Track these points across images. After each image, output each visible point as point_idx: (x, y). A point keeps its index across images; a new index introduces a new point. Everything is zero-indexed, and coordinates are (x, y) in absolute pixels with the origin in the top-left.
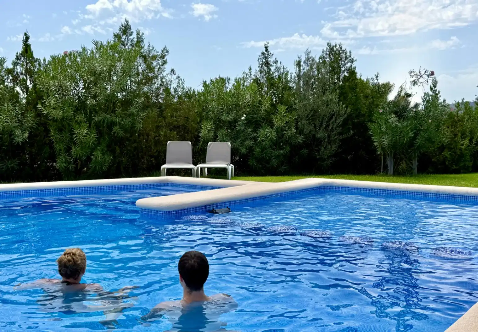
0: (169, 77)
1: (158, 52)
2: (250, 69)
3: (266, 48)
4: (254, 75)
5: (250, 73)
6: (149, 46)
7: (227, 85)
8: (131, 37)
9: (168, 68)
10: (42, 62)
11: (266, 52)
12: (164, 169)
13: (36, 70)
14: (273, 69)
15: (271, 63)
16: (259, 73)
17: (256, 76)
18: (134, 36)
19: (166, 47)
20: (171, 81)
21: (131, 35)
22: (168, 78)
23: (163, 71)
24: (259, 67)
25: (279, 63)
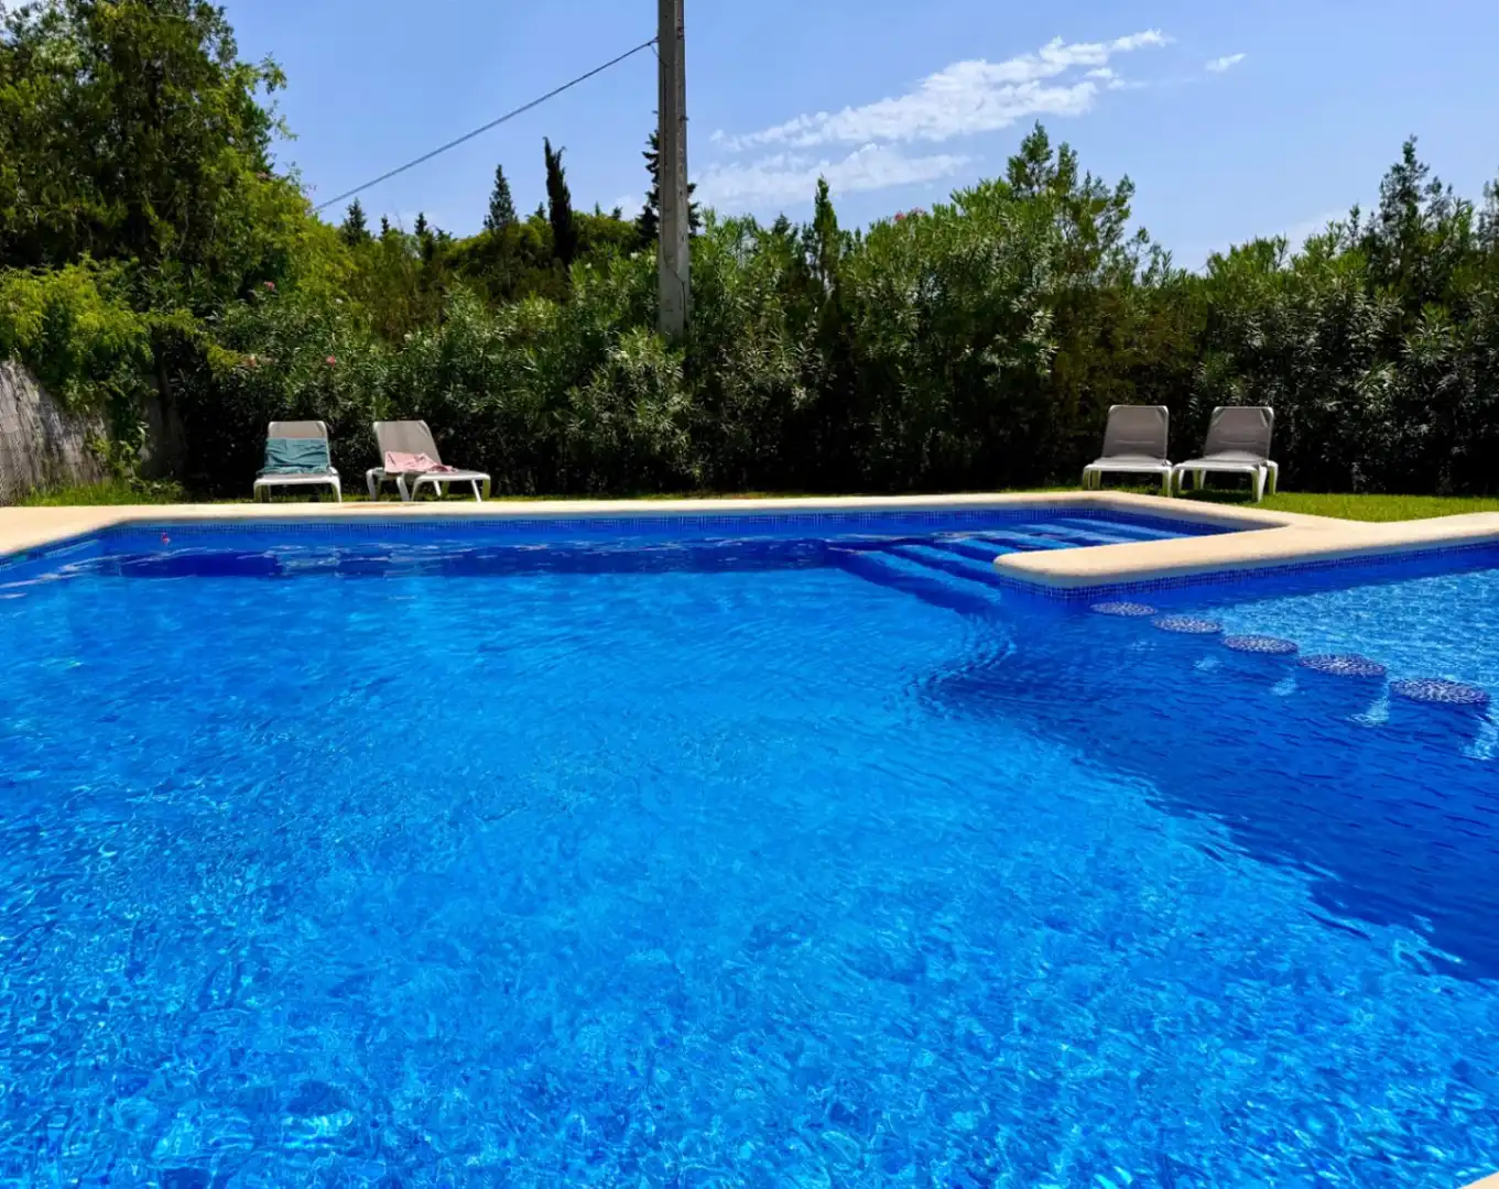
0: (1133, 248)
1: (1109, 191)
2: (1356, 213)
3: (1409, 152)
4: (1367, 229)
5: (1354, 223)
6: (1088, 181)
7: (1277, 258)
8: (1047, 164)
9: (1129, 228)
10: (854, 237)
11: (1405, 165)
12: (1094, 473)
13: (841, 257)
14: (1422, 208)
15: (1421, 193)
16: (1381, 221)
17: (1372, 230)
18: (1053, 162)
19: (1126, 177)
20: (1136, 260)
21: (1047, 159)
22: (1131, 251)
23: (1118, 236)
24: (1382, 205)
25: (1444, 190)
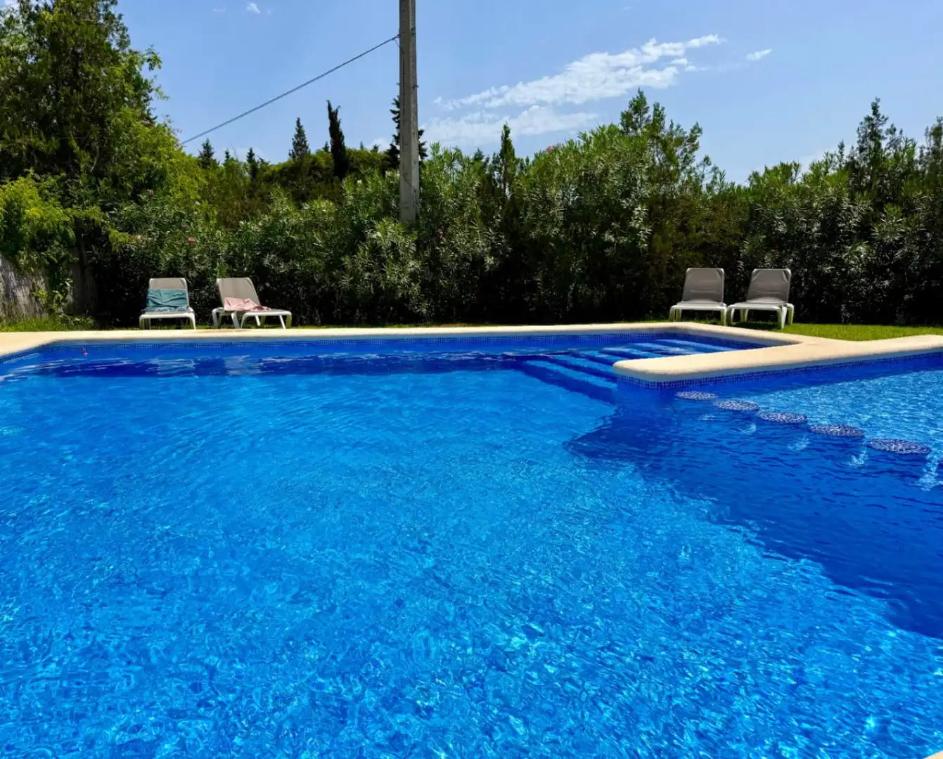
0: (701, 169)
1: (685, 133)
2: (842, 147)
3: (875, 108)
4: (849, 157)
5: (841, 153)
6: (671, 126)
7: (794, 175)
8: (646, 116)
9: (698, 156)
10: (525, 163)
11: (873, 117)
12: (676, 311)
13: (517, 174)
14: (884, 144)
15: (883, 134)
16: (858, 152)
17: (852, 158)
18: (650, 114)
19: (697, 124)
20: (703, 176)
21: (646, 112)
22: (699, 170)
23: (691, 161)
24: (858, 142)
25: (897, 133)
